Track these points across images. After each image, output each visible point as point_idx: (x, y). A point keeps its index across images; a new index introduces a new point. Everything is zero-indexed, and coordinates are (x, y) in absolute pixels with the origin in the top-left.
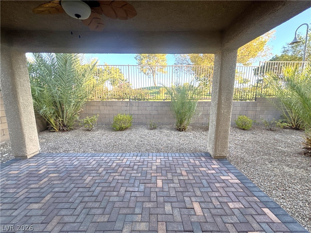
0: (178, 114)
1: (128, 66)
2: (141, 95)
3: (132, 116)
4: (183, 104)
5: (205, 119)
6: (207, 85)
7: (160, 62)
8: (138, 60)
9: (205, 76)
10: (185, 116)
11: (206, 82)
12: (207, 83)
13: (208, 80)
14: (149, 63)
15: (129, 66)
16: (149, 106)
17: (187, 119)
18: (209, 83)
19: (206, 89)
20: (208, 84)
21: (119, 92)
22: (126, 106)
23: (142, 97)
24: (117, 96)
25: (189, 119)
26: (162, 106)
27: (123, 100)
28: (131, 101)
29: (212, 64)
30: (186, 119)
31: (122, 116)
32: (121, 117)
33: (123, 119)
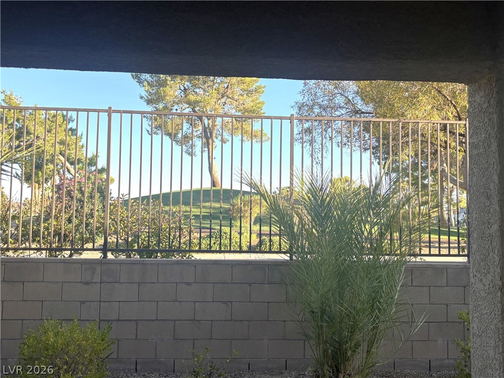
0: (325, 324)
1: (109, 112)
2: (158, 233)
3: (110, 328)
4: (343, 275)
5: (440, 342)
6: (425, 186)
7: (236, 97)
8: (145, 83)
9: (416, 155)
10: (352, 332)
11: (424, 178)
12: (426, 182)
13: (429, 171)
14: (192, 98)
15: (113, 115)
16: (189, 284)
17: (364, 346)
18: (435, 180)
19: (426, 203)
20: (431, 183)
21: (57, 218)
22: (87, 283)
23: (159, 241)
24: (49, 234)
25: (371, 345)
26: (250, 284)
27: (75, 257)
28: (110, 256)
29: (450, 114)
30: (357, 345)
31: (65, 328)
32: (56, 334)
33: (68, 345)
